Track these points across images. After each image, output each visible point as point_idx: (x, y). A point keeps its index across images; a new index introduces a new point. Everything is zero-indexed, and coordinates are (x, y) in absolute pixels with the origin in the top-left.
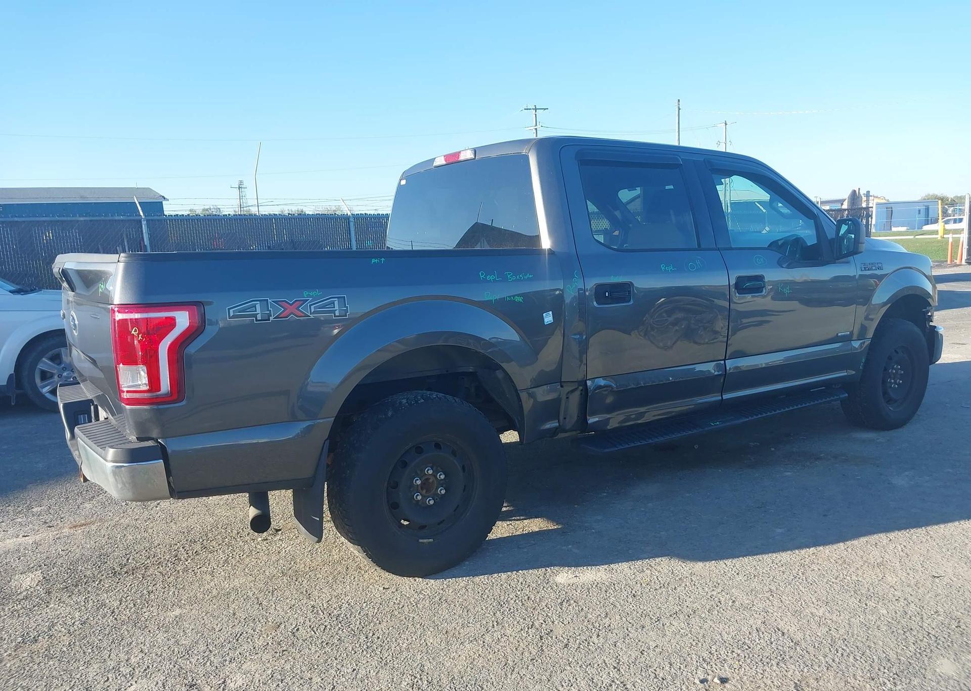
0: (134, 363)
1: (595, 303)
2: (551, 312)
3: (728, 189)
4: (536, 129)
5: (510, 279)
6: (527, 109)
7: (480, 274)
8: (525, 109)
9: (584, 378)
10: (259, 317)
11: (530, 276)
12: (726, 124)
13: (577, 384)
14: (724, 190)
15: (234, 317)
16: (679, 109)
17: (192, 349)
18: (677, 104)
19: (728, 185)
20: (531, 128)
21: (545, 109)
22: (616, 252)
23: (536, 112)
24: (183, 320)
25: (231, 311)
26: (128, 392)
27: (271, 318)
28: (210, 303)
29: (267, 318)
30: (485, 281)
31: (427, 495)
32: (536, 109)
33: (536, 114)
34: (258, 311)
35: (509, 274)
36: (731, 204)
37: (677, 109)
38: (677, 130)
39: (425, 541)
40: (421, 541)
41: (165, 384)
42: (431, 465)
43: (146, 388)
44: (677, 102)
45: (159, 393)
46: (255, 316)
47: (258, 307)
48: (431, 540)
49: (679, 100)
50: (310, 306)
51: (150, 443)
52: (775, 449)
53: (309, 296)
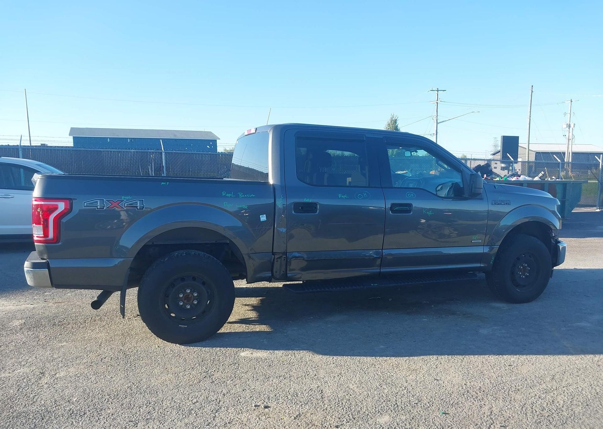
0: (39, 224)
1: (293, 212)
2: (265, 215)
3: (571, 143)
4: (437, 103)
5: (241, 196)
6: (432, 90)
7: (223, 193)
8: (431, 90)
9: (285, 251)
10: (99, 207)
11: (254, 196)
12: (571, 101)
13: (281, 254)
14: (567, 144)
15: (86, 206)
16: (532, 92)
17: (64, 220)
18: (531, 89)
19: (571, 140)
20: (435, 102)
21: (444, 91)
22: (308, 185)
23: (438, 92)
24: (61, 206)
25: (85, 203)
26: (37, 237)
27: (105, 208)
28: (76, 199)
29: (102, 208)
30: (225, 196)
31: (187, 303)
32: (438, 91)
33: (438, 94)
34: (99, 204)
35: (240, 194)
36: (573, 153)
37: (531, 92)
38: (530, 106)
39: (183, 326)
40: (180, 326)
41: (51, 235)
42: (191, 288)
43: (42, 236)
44: (531, 86)
45: (48, 238)
46: (97, 206)
47: (99, 202)
48: (186, 326)
49: (532, 86)
50: (125, 203)
51: (44, 261)
52: (434, 306)
53: (124, 199)
